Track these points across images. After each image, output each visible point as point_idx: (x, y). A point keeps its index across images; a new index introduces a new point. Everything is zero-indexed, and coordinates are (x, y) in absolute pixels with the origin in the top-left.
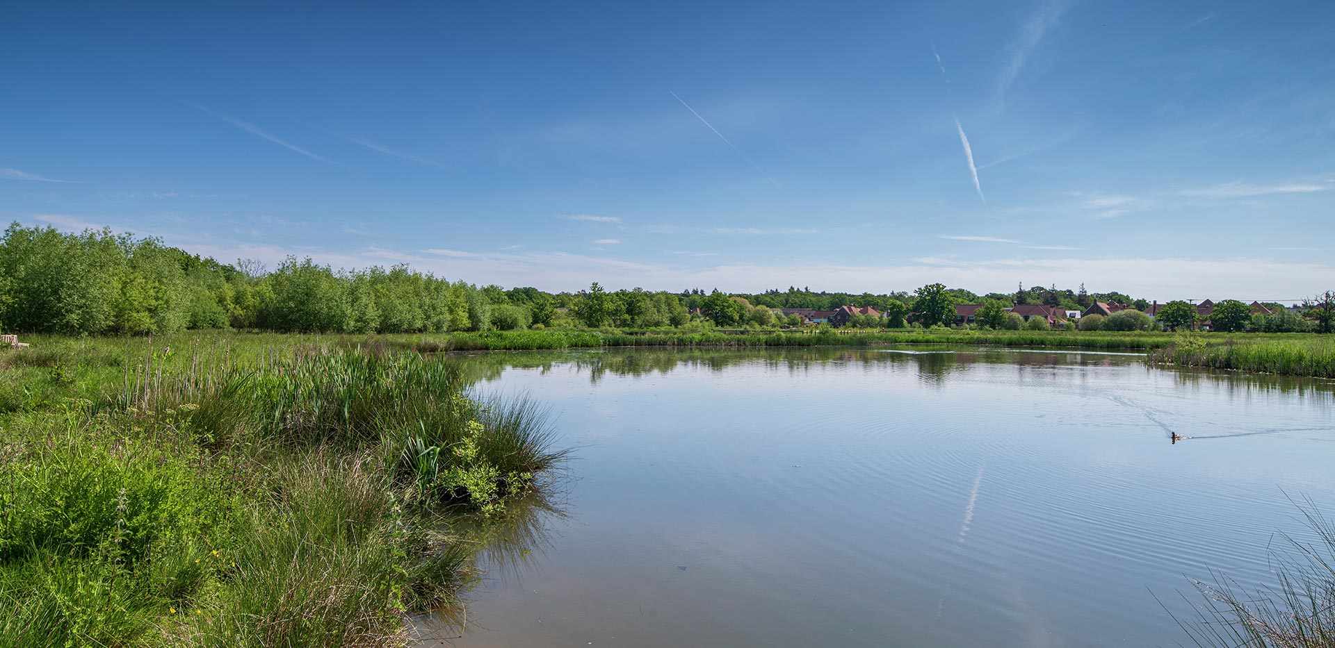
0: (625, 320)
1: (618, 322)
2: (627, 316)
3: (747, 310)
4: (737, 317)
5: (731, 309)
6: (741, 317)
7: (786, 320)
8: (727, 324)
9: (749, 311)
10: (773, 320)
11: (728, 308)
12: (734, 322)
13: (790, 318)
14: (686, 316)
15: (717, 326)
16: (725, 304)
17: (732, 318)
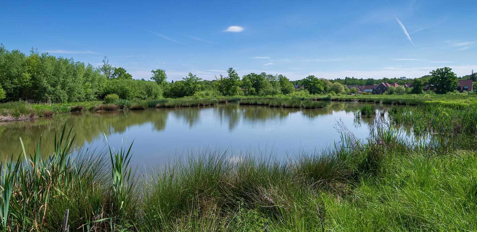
0: (252, 91)
1: (247, 92)
2: (254, 89)
3: (328, 85)
4: (322, 89)
5: (319, 84)
6: (325, 89)
7: (349, 90)
8: (317, 93)
9: (329, 86)
10: (343, 91)
11: (317, 83)
12: (321, 91)
13: (351, 89)
14: (292, 88)
15: (311, 94)
16: (316, 82)
17: (320, 89)
